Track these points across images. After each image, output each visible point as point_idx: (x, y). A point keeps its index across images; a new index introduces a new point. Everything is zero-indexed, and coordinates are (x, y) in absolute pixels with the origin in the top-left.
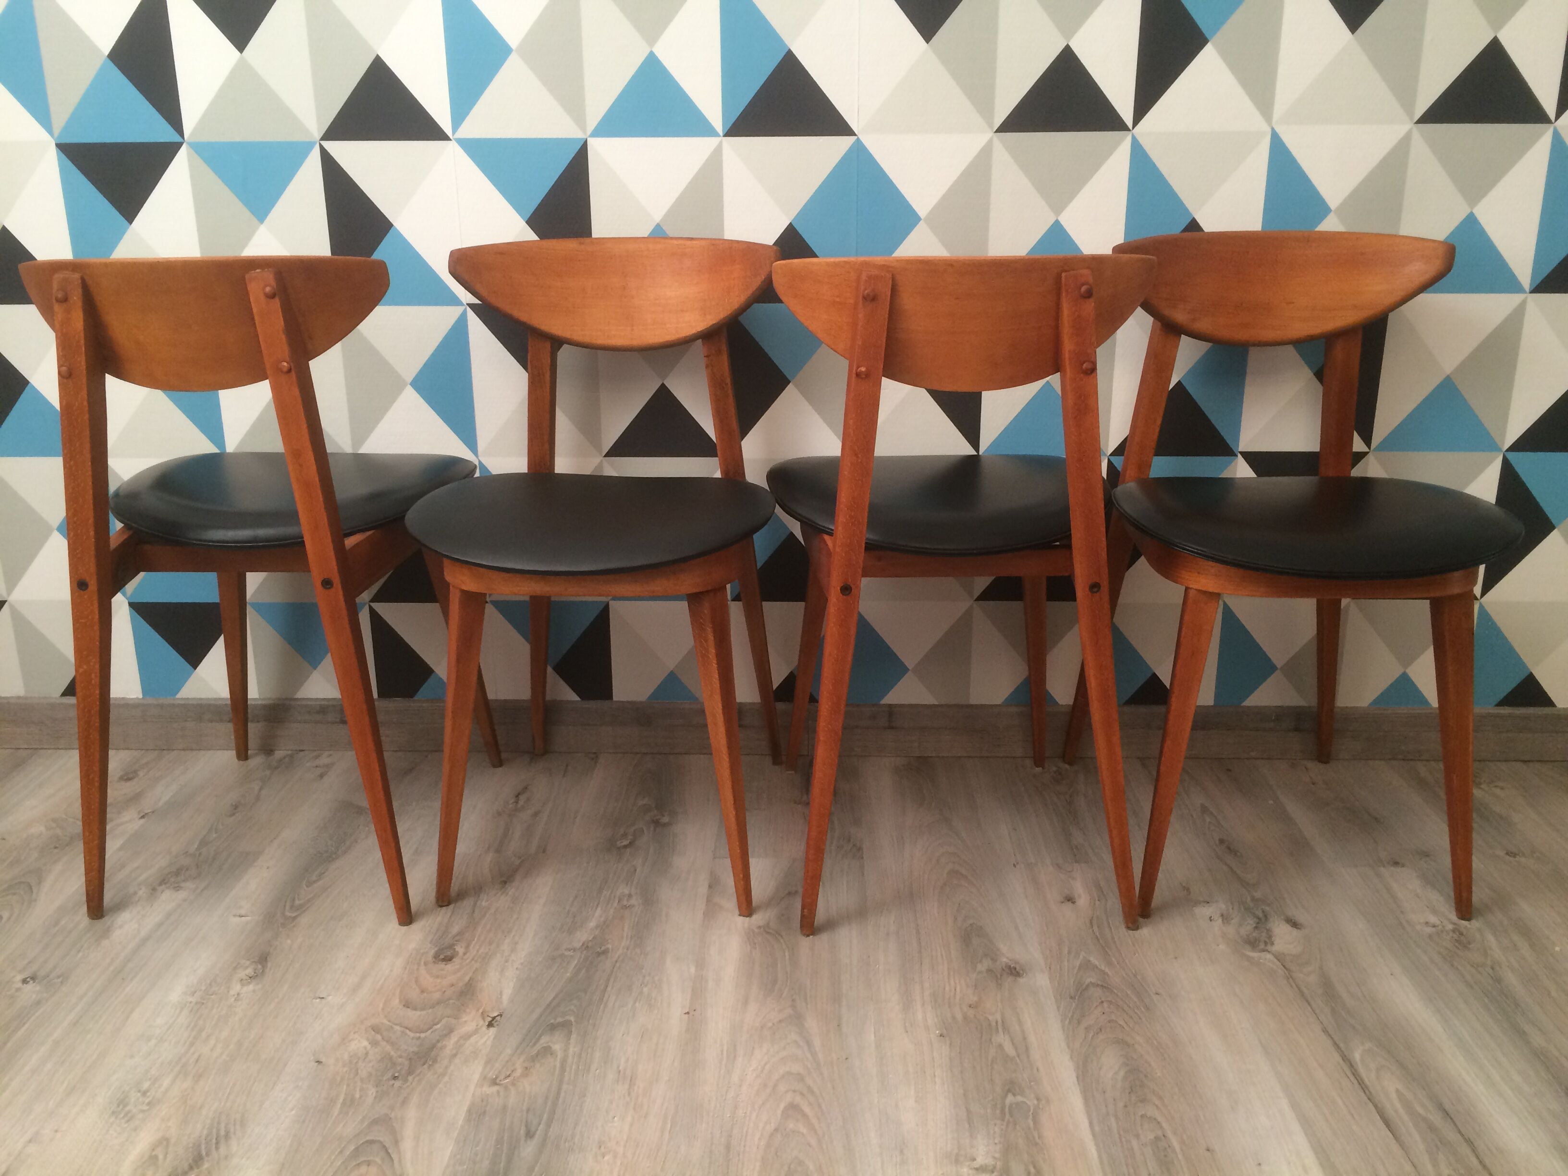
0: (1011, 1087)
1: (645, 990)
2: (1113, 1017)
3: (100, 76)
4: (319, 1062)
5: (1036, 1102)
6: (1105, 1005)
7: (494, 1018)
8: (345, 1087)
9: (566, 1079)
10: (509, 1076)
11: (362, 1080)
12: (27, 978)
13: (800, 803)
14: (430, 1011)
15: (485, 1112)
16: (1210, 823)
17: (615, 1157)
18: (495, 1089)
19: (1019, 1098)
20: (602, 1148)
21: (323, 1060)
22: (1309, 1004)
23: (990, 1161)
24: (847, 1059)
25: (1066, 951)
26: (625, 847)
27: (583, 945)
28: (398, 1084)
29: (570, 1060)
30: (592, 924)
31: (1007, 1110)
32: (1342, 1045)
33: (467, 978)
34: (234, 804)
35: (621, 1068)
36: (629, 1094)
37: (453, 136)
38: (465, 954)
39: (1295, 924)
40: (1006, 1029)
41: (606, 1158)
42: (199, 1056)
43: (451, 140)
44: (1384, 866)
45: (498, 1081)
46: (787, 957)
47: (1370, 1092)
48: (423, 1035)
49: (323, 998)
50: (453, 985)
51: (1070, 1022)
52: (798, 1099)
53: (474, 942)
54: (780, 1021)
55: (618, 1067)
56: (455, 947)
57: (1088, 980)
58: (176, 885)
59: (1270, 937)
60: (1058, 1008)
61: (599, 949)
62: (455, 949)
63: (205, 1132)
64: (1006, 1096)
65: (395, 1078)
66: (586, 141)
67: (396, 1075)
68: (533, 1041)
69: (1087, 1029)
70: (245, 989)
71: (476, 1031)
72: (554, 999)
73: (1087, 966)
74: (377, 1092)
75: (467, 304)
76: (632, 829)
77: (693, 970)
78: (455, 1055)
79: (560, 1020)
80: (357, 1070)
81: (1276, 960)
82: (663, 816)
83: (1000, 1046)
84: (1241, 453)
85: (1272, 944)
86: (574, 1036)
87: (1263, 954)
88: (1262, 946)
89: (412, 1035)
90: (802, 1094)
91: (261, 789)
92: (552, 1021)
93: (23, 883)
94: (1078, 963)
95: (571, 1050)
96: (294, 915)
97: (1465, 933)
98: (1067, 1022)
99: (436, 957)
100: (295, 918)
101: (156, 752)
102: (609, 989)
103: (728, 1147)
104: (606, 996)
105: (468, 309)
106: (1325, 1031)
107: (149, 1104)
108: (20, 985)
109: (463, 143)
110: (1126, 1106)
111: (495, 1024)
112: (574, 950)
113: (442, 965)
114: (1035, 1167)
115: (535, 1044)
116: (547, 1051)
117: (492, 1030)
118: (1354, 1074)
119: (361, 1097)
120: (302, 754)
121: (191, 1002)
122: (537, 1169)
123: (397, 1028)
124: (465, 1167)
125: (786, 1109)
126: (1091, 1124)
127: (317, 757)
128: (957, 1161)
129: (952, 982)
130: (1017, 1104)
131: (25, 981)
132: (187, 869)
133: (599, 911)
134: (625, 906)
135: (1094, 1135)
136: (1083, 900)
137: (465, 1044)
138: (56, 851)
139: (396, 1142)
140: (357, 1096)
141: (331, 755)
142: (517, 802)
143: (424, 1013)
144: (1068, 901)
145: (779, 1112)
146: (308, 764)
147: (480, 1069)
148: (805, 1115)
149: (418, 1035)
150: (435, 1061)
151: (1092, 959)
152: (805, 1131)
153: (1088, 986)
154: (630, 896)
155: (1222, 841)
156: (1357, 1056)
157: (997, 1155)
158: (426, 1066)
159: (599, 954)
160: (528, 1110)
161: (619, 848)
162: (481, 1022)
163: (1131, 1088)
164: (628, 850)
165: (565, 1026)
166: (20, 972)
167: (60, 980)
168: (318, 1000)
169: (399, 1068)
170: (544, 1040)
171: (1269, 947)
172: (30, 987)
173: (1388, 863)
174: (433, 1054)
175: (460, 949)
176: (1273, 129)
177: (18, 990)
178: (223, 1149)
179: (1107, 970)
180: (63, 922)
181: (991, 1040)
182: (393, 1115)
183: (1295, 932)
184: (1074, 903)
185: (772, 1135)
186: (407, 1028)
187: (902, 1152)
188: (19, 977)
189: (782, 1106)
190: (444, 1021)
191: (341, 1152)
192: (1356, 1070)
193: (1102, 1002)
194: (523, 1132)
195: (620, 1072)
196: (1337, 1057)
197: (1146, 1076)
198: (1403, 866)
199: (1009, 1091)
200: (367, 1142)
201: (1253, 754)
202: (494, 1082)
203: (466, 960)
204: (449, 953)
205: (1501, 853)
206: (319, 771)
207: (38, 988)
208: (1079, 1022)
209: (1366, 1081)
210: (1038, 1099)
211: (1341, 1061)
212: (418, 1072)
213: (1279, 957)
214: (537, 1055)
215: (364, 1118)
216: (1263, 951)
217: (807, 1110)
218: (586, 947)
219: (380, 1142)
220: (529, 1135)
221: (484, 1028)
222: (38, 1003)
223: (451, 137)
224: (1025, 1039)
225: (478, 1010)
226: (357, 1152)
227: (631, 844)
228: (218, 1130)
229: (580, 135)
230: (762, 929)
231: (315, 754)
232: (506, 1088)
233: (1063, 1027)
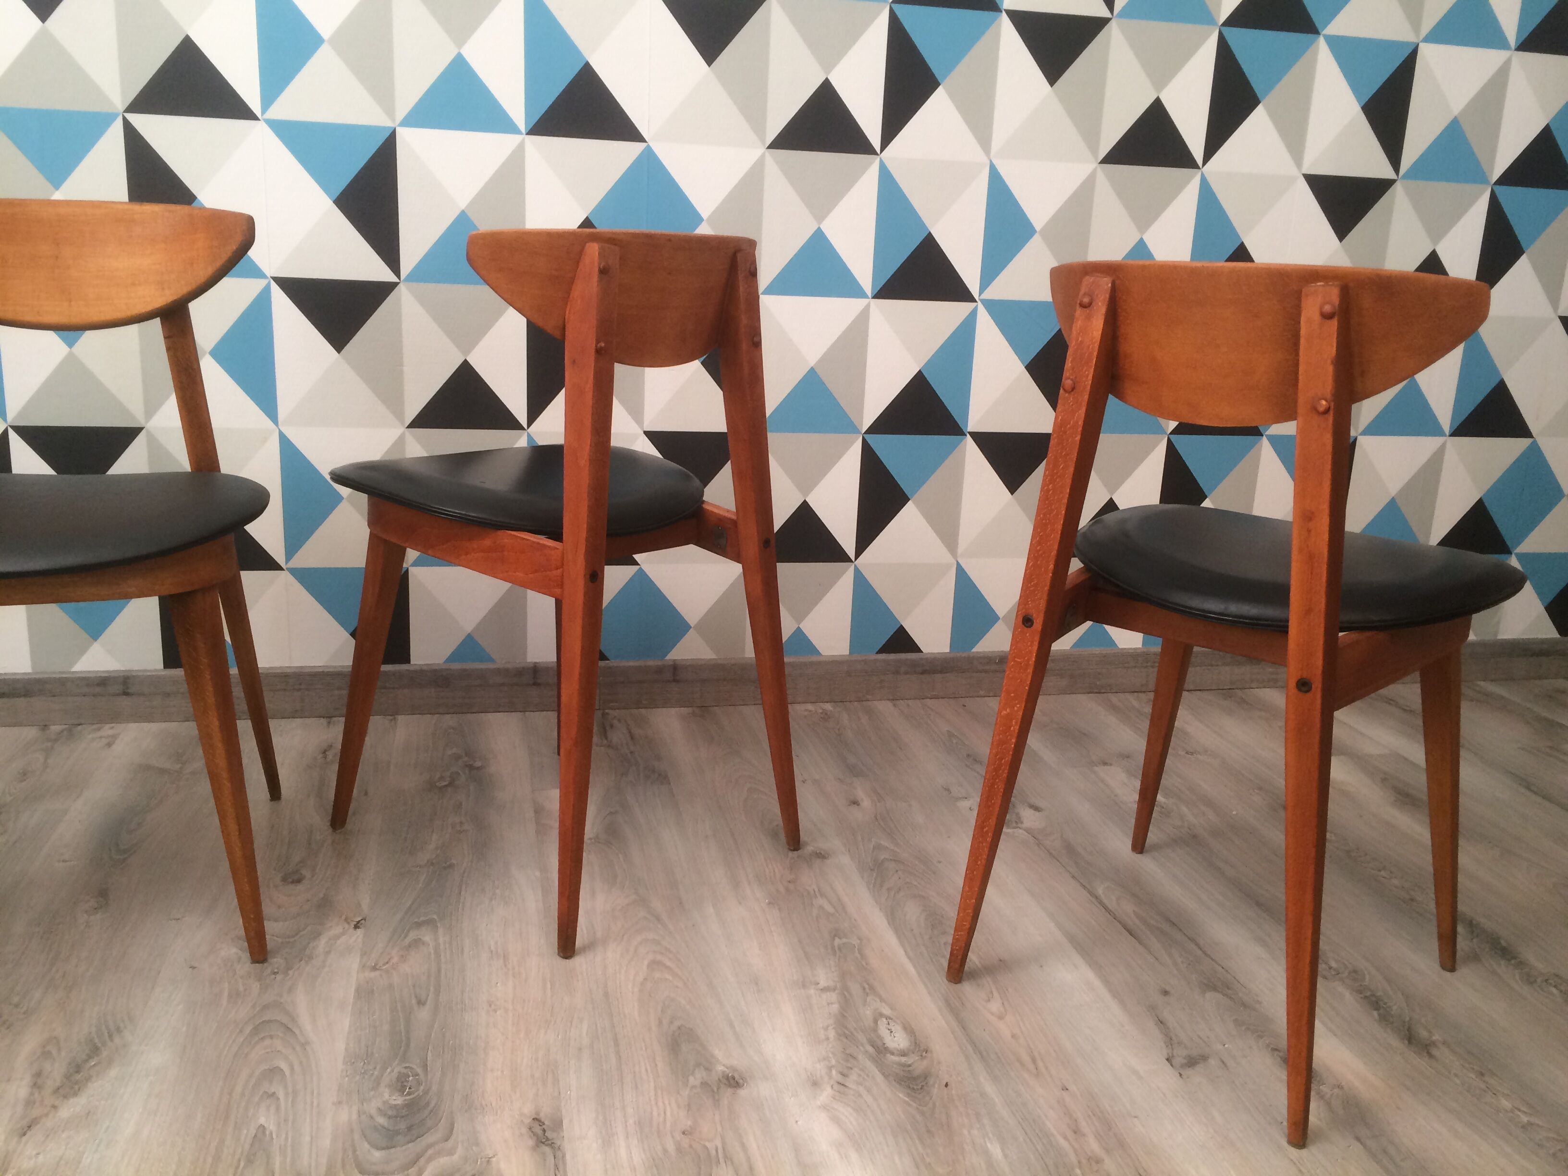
0: (836, 933)
1: (497, 891)
2: (908, 880)
4: (193, 968)
5: (859, 941)
6: (900, 872)
7: (358, 922)
8: (226, 985)
9: (443, 960)
10: (387, 963)
11: (242, 977)
13: (601, 746)
14: (293, 920)
15: (373, 991)
16: (956, 743)
17: (506, 1011)
18: (377, 973)
19: (844, 940)
20: (493, 1006)
21: (197, 965)
22: (1058, 861)
23: (831, 984)
24: (693, 926)
25: (860, 838)
26: (446, 786)
27: (428, 861)
28: (279, 977)
29: (442, 947)
30: (432, 846)
31: (837, 949)
32: (1087, 886)
33: (321, 895)
34: (21, 771)
35: (492, 948)
36: (506, 966)
37: (262, 116)
38: (313, 876)
39: (1037, 809)
40: (822, 895)
41: (498, 1013)
43: (259, 120)
44: (1096, 766)
45: (377, 967)
46: (621, 859)
47: (1113, 913)
48: (292, 939)
49: (179, 919)
50: (309, 901)
51: (874, 886)
52: (659, 957)
53: (318, 867)
54: (628, 905)
55: (490, 947)
56: (301, 871)
57: (882, 857)
59: (1019, 818)
60: (862, 878)
61: (444, 865)
62: (301, 874)
63: (94, 1030)
64: (834, 939)
65: (275, 973)
66: (395, 130)
67: (276, 970)
68: (403, 936)
69: (888, 889)
70: (92, 918)
71: (343, 934)
72: (412, 904)
73: (878, 847)
74: (261, 985)
75: (271, 277)
76: (448, 774)
77: (538, 874)
78: (328, 953)
79: (422, 919)
80: (235, 970)
81: (1026, 834)
82: (475, 761)
83: (821, 907)
84: (970, 433)
85: (1022, 823)
86: (441, 931)
87: (1015, 830)
88: (1014, 825)
89: (281, 940)
90: (662, 953)
91: (46, 759)
92: (416, 920)
94: (872, 846)
95: (441, 940)
96: (123, 857)
97: (1165, 807)
98: (871, 886)
99: (284, 880)
100: (124, 860)
102: (463, 893)
103: (606, 995)
104: (462, 898)
105: (273, 282)
106: (1073, 877)
107: (24, 1013)
109: (270, 123)
110: (930, 938)
111: (361, 926)
112: (420, 867)
113: (291, 887)
114: (868, 984)
115: (405, 937)
116: (417, 943)
117: (359, 931)
118: (1099, 903)
119: (245, 990)
120: (80, 728)
121: (39, 932)
122: (436, 1026)
124: (368, 1031)
125: (648, 966)
126: (906, 952)
127: (99, 729)
128: (804, 986)
129: (770, 866)
130: (844, 944)
133: (435, 837)
134: (460, 831)
135: (909, 958)
136: (866, 803)
137: (336, 943)
139: (293, 1020)
140: (241, 989)
141: (110, 728)
142: (325, 757)
143: (287, 922)
144: (854, 803)
145: (645, 968)
146: (90, 736)
147: (358, 960)
148: (668, 968)
149: (287, 940)
150: (310, 958)
151: (882, 842)
152: (670, 978)
153: (883, 861)
154: (461, 823)
155: (968, 756)
156: (1100, 891)
157: (836, 979)
158: (303, 962)
159: (445, 868)
160: (414, 986)
161: (440, 788)
162: (346, 926)
163: (932, 925)
164: (449, 789)
165: (430, 923)
168: (174, 921)
169: (276, 965)
170: (413, 935)
171: (1019, 825)
173: (1099, 764)
174: (308, 952)
175: (306, 873)
176: (991, 161)
178: (117, 1040)
179: (896, 849)
181: (812, 903)
182: (282, 1001)
183: (1037, 813)
184: (858, 805)
185: (642, 984)
186: (273, 935)
187: (757, 984)
189: (646, 962)
190: (309, 928)
191: (241, 1031)
192: (1101, 901)
193: (897, 871)
194: (414, 1001)
195: (492, 952)
196: (1085, 893)
197: (942, 917)
198: (1111, 765)
199: (835, 936)
200: (264, 1022)
201: (982, 693)
202: (374, 968)
203: (315, 880)
204: (296, 877)
205: (1183, 753)
206: (105, 741)
208: (881, 886)
209: (1110, 907)
210: (860, 939)
211: (1089, 895)
212: (297, 967)
213: (1028, 831)
214: (410, 946)
215: (254, 1006)
216: (1015, 828)
217: (669, 963)
218: (431, 863)
219: (276, 1021)
220: (421, 1003)
221: (352, 930)
223: (260, 118)
224: (839, 900)
225: (341, 917)
226: (256, 1030)
227: (450, 784)
228: (107, 1027)
229: (388, 123)
230: (593, 840)
231: (95, 726)
232: (387, 971)
233: (869, 889)
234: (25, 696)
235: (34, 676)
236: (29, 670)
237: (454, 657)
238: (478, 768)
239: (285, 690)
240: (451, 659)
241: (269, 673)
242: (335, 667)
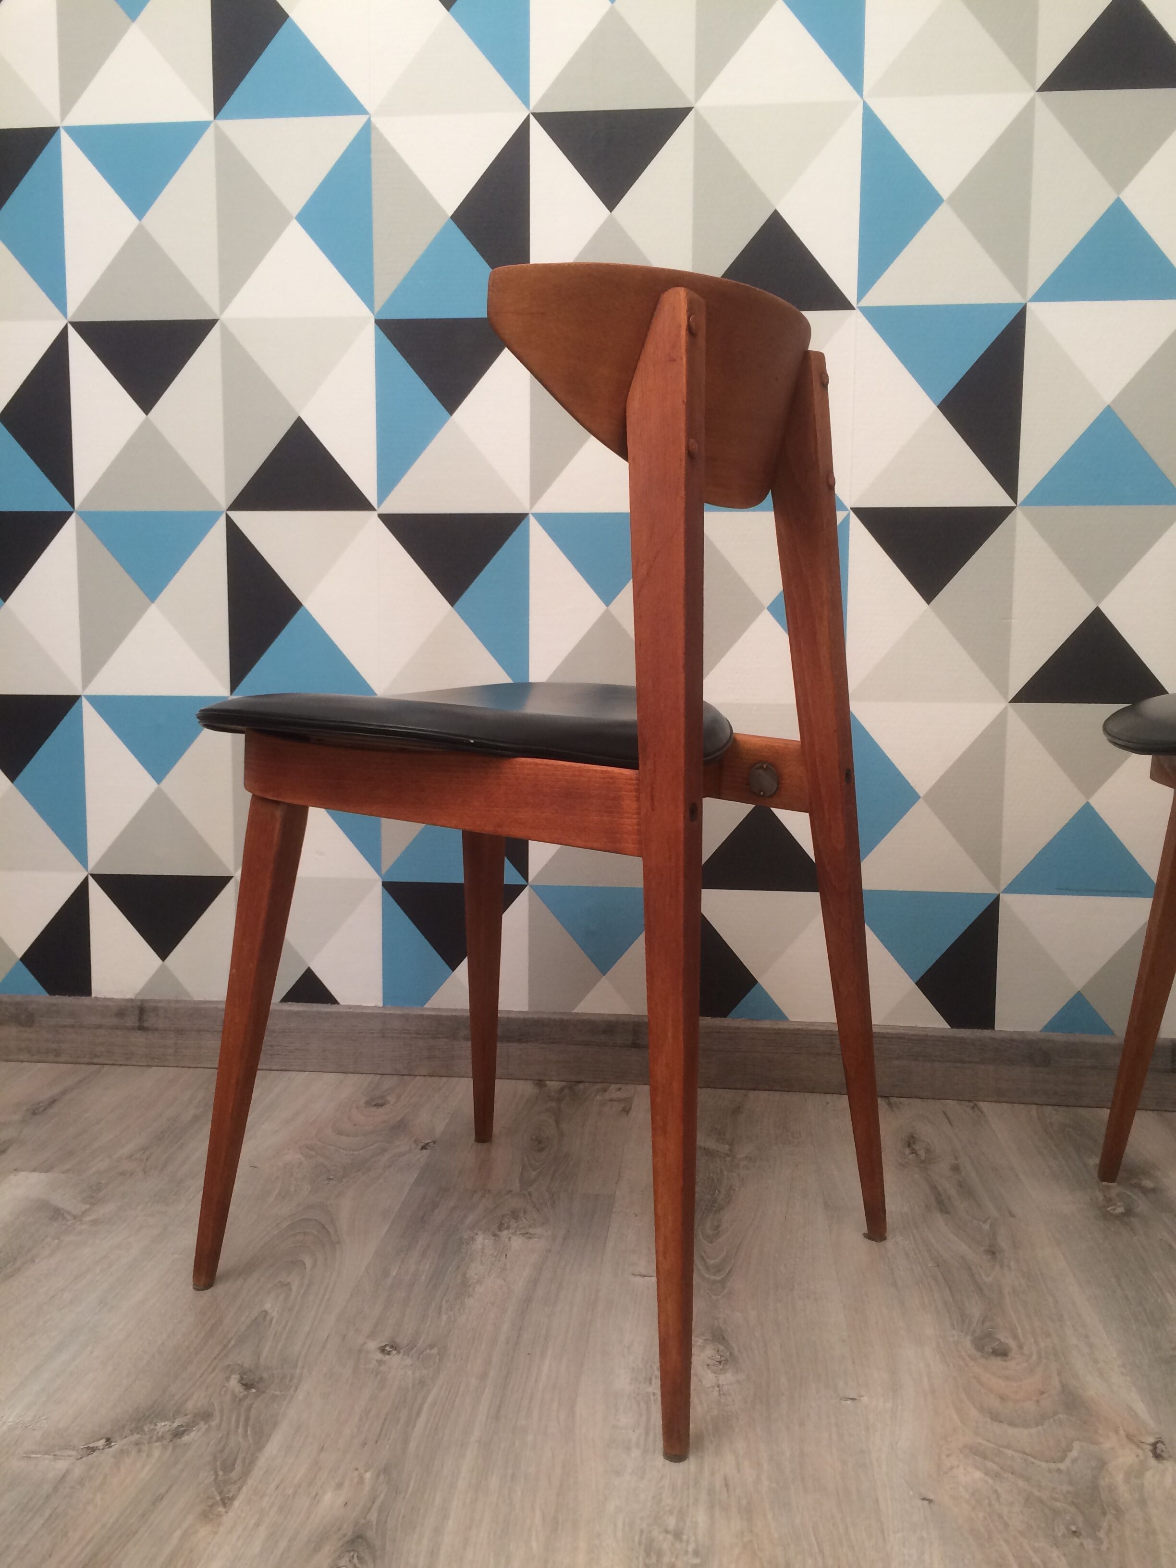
3: (438, 244)
4: (927, 1500)
7: (1154, 1445)
8: (1003, 1544)
11: (1023, 1534)
12: (386, 1346)
14: (1040, 1428)
21: (931, 1497)
28: (1088, 1544)
33: (1056, 1384)
37: (858, 303)
38: (1021, 1347)
42: (725, 1479)
43: (853, 308)
48: (1062, 1466)
49: (855, 1399)
50: (1042, 1392)
53: (1019, 1331)
56: (997, 1337)
58: (523, 1231)
62: (999, 1339)
65: (1076, 1533)
67: (1074, 1528)
70: (722, 1377)
71: (1144, 1466)
80: (1000, 1516)
82: (1141, 1178)
89: (1044, 1465)
91: (557, 1122)
93: (310, 1220)
96: (718, 1278)
99: (980, 1349)
100: (724, 1283)
101: (396, 1078)
105: (852, 514)
107: (696, 1553)
108: (379, 1356)
109: (867, 311)
111: (1164, 1456)
113: (999, 1361)
117: (1169, 1465)
120: (581, 1086)
123: (1010, 1452)
127: (605, 1090)
131: (383, 1350)
132: (525, 1212)
137: (1143, 1484)
138: (332, 1183)
141: (620, 1089)
143: (1033, 1431)
146: (599, 1098)
149: (1052, 1465)
150: (1119, 1512)
158: (1109, 1517)
162: (1139, 1452)
166: (372, 1335)
167: (435, 1351)
168: (849, 1402)
169: (1068, 1518)
172: (395, 1359)
174: (1105, 1498)
175: (1006, 1339)
177: (380, 1362)
180: (394, 1273)
186: (1025, 1454)
188: (373, 1345)
190: (1077, 1447)
203: (1030, 1356)
204: (996, 1345)
207: (409, 1361)
212: (1105, 1525)
221: (1153, 1462)
222: (422, 1383)
223: (855, 306)
225: (1116, 1432)
227: (1130, 1212)
229: (1018, 299)
231: (599, 1086)
234: (520, 1041)
235: (530, 1016)
236: (526, 1008)
237: (1056, 1024)
238: (1153, 1190)
239: (829, 1054)
240: (1051, 1026)
241: (810, 1030)
242: (893, 1027)
